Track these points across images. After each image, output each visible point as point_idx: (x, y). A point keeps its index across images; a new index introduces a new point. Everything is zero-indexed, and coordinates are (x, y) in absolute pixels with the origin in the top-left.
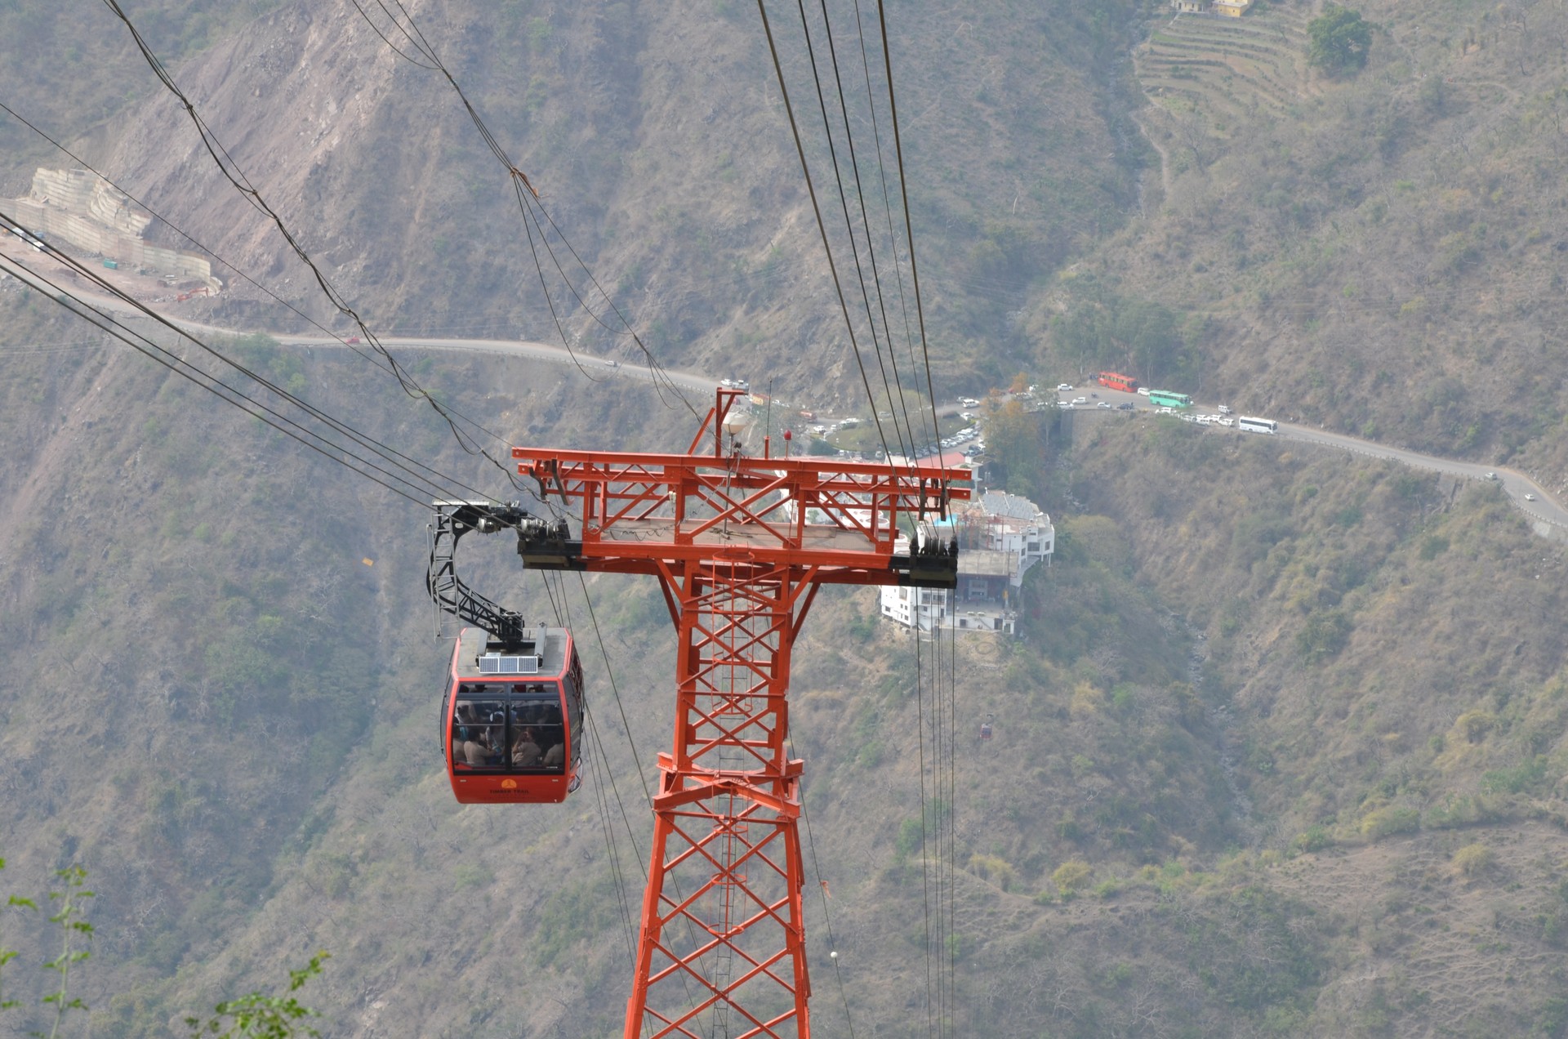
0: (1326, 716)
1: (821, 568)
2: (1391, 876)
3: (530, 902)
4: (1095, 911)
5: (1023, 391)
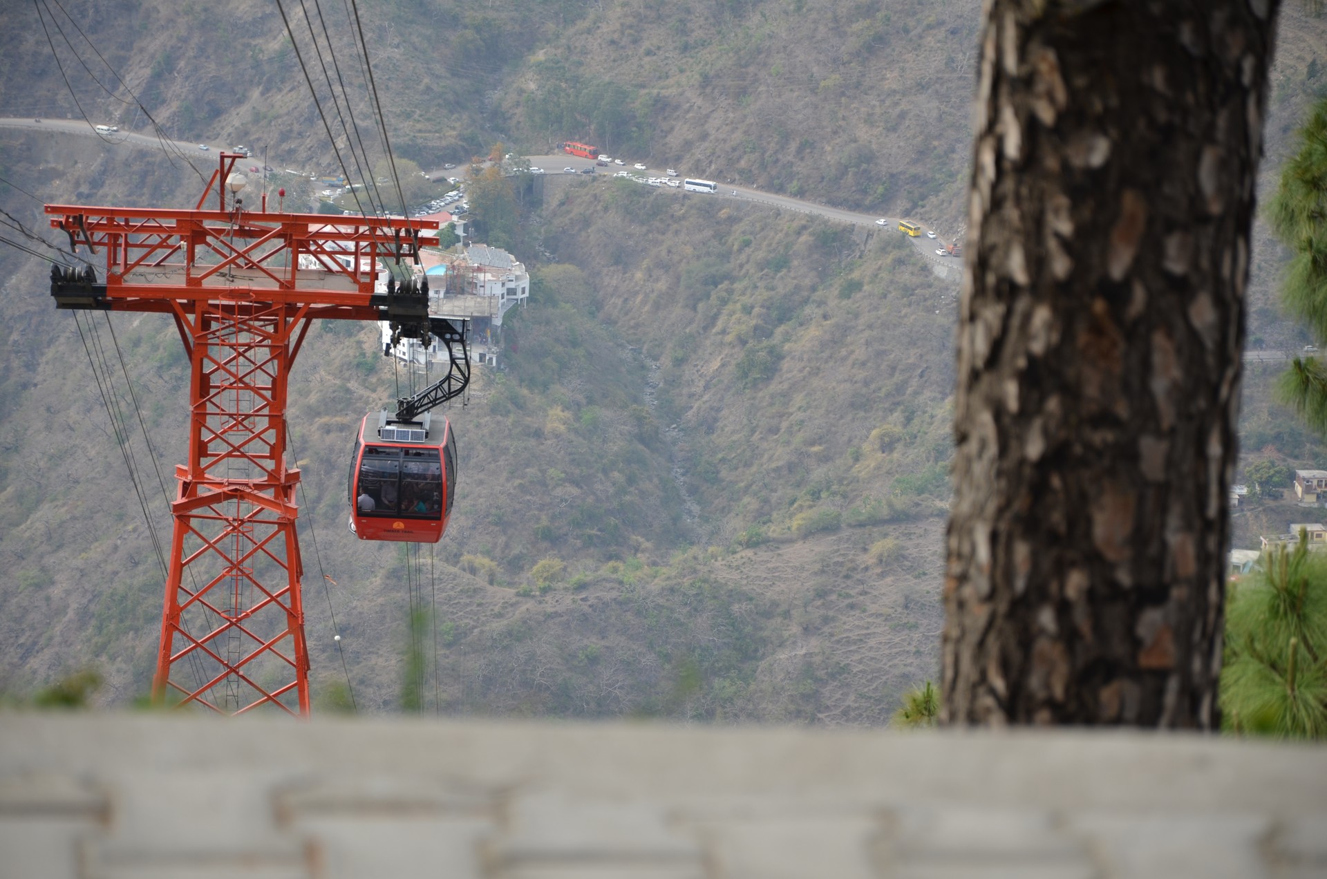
0: (761, 433)
1: (312, 305)
2: (817, 567)
3: (85, 601)
4: (568, 600)
5: (501, 159)
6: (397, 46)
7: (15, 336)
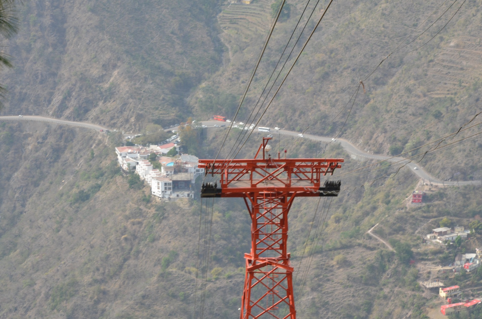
1: (298, 192)
3: (47, 290)
5: (191, 122)
6: (152, 84)
7: (17, 195)
